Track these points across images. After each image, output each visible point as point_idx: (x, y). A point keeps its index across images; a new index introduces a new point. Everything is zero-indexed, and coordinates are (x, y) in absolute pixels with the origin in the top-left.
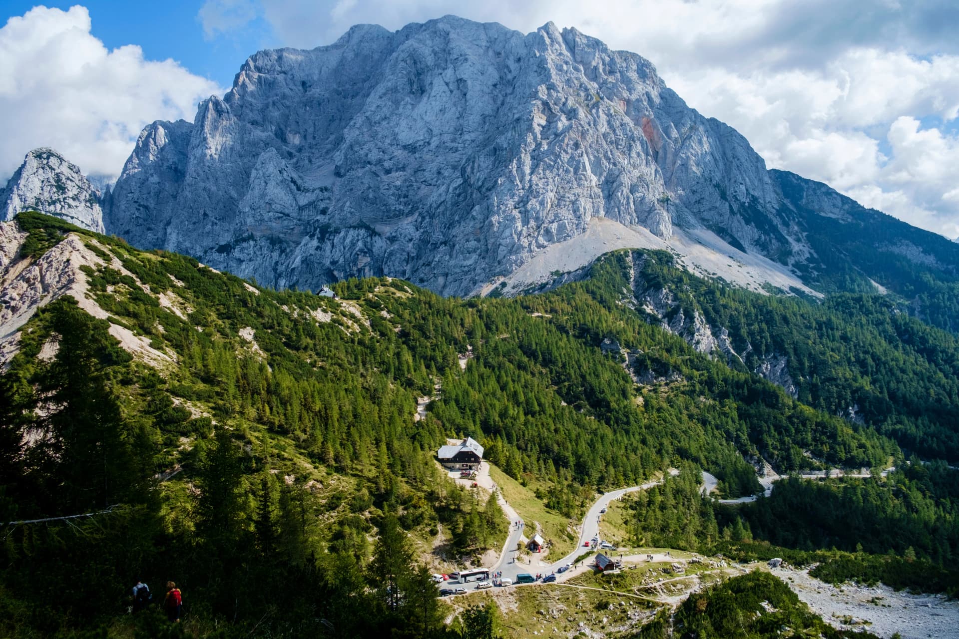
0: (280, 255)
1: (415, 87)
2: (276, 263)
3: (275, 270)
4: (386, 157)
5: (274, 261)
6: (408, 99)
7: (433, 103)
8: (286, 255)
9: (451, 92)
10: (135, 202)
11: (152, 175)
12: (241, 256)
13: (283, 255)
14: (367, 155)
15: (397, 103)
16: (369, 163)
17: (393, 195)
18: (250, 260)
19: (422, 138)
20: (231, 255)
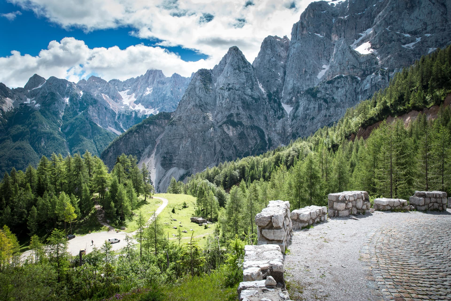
0: (356, 84)
1: (408, 5)
2: (355, 88)
3: (355, 91)
4: (402, 38)
5: (354, 87)
6: (406, 11)
7: (424, 10)
8: (359, 84)
9: (434, 4)
10: (268, 69)
11: (272, 58)
12: (338, 86)
13: (358, 84)
14: (392, 37)
15: (400, 14)
16: (393, 41)
17: (412, 54)
18: (343, 87)
19: (420, 27)
20: (334, 85)
